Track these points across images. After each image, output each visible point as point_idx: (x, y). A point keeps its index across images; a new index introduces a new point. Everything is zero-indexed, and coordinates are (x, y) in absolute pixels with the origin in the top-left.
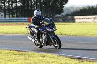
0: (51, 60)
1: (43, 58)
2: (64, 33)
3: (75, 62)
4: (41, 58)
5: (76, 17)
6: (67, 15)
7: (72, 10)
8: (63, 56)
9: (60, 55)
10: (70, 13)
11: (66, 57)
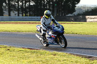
0: (62, 59)
1: (54, 56)
2: (76, 32)
3: (86, 60)
4: (52, 56)
5: (87, 17)
6: (79, 15)
7: (84, 10)
8: (74, 54)
9: (71, 54)
10: (81, 12)
11: (77, 55)
